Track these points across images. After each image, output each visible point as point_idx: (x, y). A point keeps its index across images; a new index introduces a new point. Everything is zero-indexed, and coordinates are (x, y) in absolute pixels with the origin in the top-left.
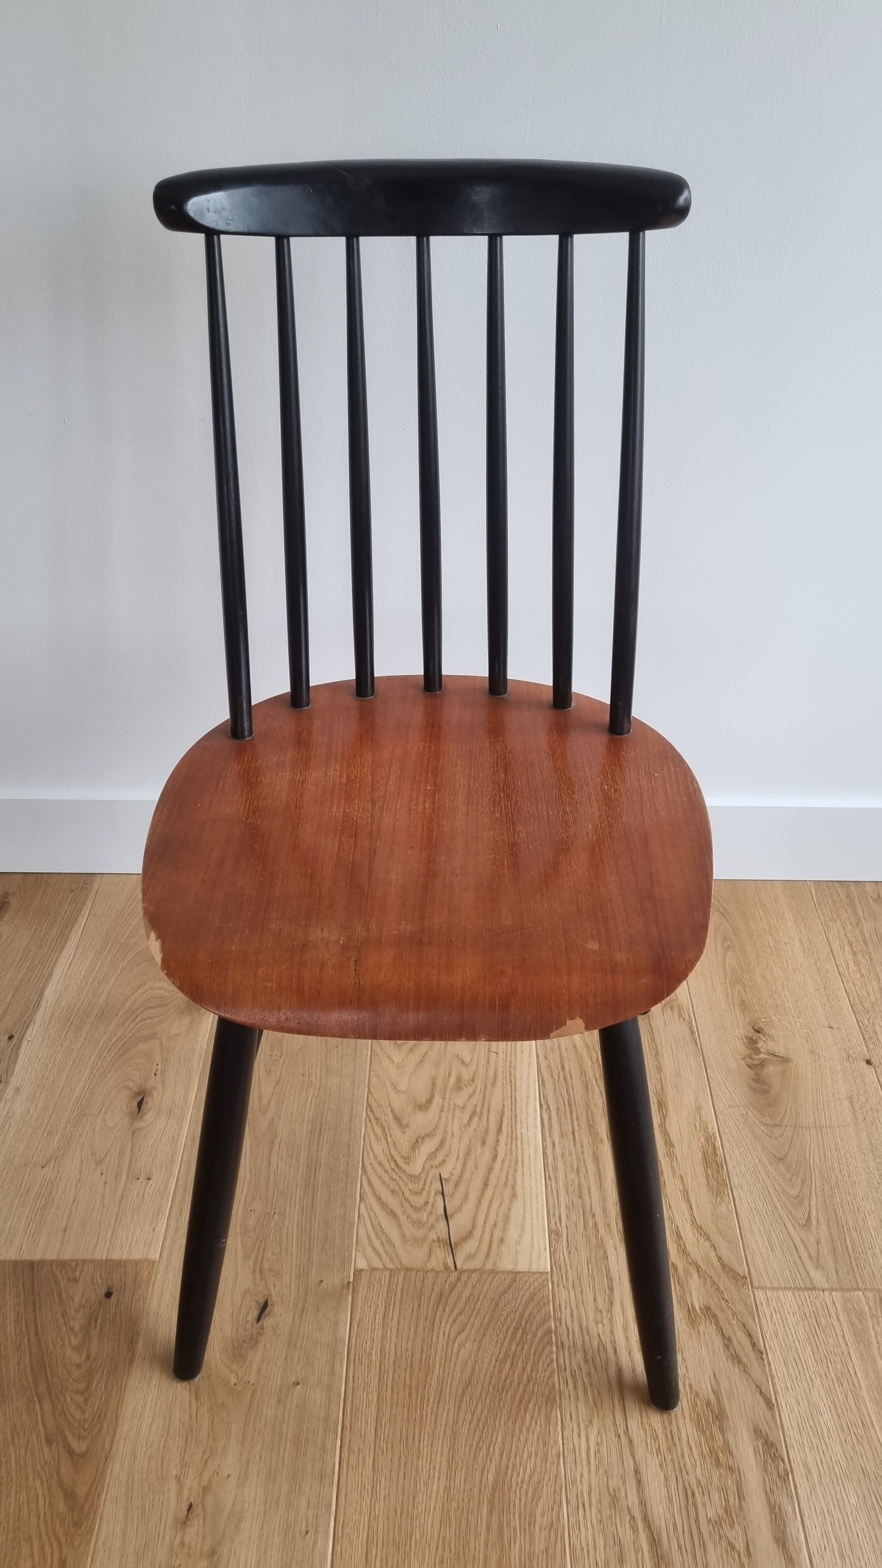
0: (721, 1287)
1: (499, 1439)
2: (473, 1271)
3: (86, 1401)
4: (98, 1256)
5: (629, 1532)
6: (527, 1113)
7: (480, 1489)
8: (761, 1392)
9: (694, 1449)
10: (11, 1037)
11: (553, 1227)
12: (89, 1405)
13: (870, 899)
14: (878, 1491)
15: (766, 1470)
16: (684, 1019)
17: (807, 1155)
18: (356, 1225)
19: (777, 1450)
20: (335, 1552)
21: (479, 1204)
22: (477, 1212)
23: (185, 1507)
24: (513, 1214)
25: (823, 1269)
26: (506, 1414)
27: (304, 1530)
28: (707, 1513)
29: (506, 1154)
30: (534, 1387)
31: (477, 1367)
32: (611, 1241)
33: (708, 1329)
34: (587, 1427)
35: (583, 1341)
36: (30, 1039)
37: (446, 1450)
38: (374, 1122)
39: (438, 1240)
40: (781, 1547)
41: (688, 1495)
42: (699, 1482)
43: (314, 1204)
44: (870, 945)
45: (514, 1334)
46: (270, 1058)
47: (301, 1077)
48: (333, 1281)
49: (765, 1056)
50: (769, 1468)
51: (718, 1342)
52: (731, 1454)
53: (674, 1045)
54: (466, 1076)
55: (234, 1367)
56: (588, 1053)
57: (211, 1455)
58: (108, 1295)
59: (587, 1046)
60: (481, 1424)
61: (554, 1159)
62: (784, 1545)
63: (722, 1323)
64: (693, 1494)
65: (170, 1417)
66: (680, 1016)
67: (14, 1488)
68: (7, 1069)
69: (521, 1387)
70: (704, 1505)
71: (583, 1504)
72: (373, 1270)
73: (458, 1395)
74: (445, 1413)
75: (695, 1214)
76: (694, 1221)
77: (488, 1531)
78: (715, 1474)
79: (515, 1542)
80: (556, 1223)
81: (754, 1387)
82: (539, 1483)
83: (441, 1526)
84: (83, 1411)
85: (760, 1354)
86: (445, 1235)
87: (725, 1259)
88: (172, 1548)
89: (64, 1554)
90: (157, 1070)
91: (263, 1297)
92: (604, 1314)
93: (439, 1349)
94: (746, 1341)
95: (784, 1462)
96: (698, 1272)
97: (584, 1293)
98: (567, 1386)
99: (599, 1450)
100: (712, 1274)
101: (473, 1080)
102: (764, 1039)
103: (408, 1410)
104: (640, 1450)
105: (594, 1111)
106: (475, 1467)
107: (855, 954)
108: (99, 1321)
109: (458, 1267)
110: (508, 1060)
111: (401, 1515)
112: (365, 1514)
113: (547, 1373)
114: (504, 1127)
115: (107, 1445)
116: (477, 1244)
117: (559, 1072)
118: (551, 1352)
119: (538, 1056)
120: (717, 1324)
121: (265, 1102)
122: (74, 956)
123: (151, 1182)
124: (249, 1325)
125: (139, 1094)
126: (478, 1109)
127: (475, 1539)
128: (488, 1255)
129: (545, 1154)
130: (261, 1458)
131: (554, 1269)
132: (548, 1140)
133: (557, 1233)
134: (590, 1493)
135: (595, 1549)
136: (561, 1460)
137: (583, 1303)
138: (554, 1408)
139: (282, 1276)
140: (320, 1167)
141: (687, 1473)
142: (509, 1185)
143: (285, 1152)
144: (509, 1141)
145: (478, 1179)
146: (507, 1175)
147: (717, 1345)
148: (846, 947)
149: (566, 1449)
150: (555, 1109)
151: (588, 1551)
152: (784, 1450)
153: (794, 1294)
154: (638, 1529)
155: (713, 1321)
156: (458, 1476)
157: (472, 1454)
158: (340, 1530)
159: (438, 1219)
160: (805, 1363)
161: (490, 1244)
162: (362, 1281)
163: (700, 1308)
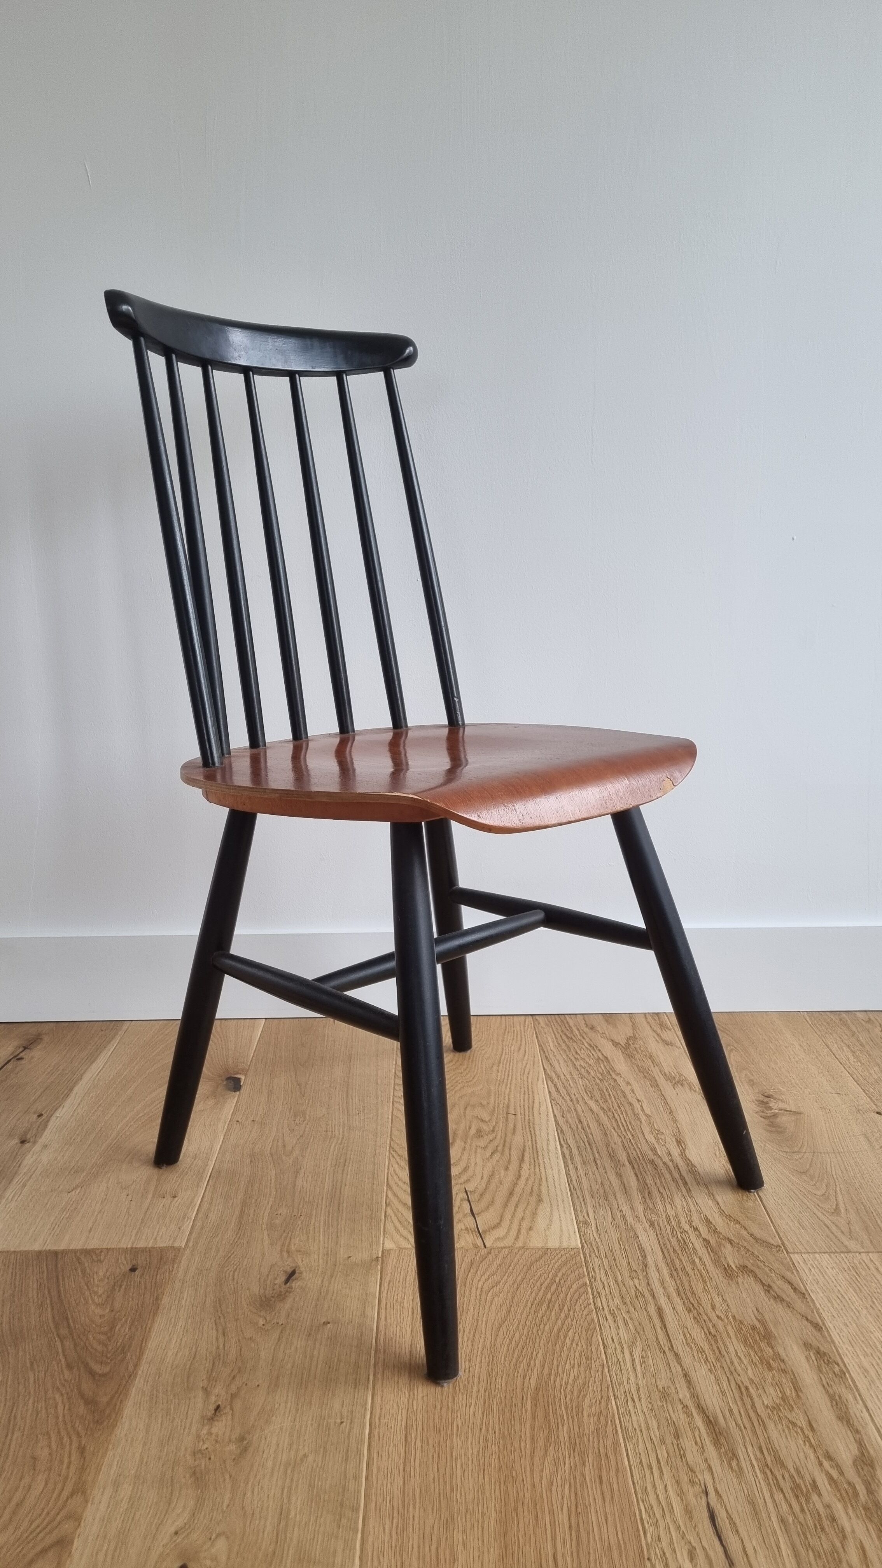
0: (756, 1253)
1: (540, 1355)
2: (502, 1248)
3: (109, 1339)
4: (123, 1245)
5: (683, 1417)
6: (548, 1150)
7: (523, 1390)
8: (807, 1319)
9: (743, 1358)
10: (40, 1115)
11: (581, 1218)
12: (112, 1341)
13: (863, 1022)
15: (820, 1371)
16: (695, 1091)
17: (829, 1170)
18: (383, 1221)
19: (830, 1358)
20: (372, 1435)
21: (506, 1205)
22: (504, 1211)
23: (212, 1408)
24: (540, 1212)
25: (857, 1240)
26: (545, 1340)
27: (338, 1421)
28: (763, 1402)
29: (530, 1175)
30: (572, 1321)
31: (512, 1309)
32: (641, 1227)
33: (747, 1282)
34: (629, 1347)
35: (620, 1290)
36: (58, 1115)
38: (398, 1158)
39: (467, 1229)
40: (845, 1423)
41: (743, 1391)
42: (752, 1381)
43: (341, 1209)
44: (867, 1047)
45: (549, 1287)
46: (293, 1122)
47: (325, 1133)
48: (362, 1256)
49: (777, 1111)
50: (824, 1369)
51: (758, 1288)
52: (783, 1361)
53: (688, 1107)
54: (485, 1128)
55: (263, 1313)
56: (604, 1113)
57: (239, 1371)
58: (133, 1270)
59: (602, 1109)
60: (520, 1346)
61: (578, 1177)
62: (848, 1421)
63: (760, 1275)
64: (747, 1388)
65: (196, 1348)
66: (691, 1089)
67: (32, 1399)
68: (36, 1135)
69: (559, 1322)
70: (760, 1396)
71: (632, 1398)
72: (400, 1249)
73: (494, 1328)
74: (482, 1340)
75: (722, 1208)
76: (722, 1212)
77: (534, 1419)
78: (769, 1376)
79: (563, 1425)
80: (584, 1217)
81: (799, 1316)
82: (584, 1384)
83: (483, 1415)
84: (106, 1346)
85: (803, 1295)
86: (473, 1226)
87: (758, 1236)
88: (198, 1436)
89: (83, 1443)
91: (291, 1268)
92: (640, 1273)
93: (473, 1299)
94: (786, 1287)
95: (838, 1364)
96: (731, 1244)
97: (617, 1259)
98: (607, 1320)
99: (644, 1362)
100: (745, 1244)
101: (493, 1131)
102: (775, 1101)
104: (687, 1361)
105: (613, 1147)
106: (516, 1375)
107: (853, 1052)
108: (123, 1287)
109: (488, 1245)
110: (527, 1118)
111: (441, 1409)
112: (402, 1409)
113: (585, 1312)
114: (526, 1159)
115: (131, 1367)
116: (506, 1231)
117: (577, 1125)
118: (588, 1299)
119: (555, 1116)
120: (755, 1276)
121: (289, 1148)
122: (103, 1067)
123: (176, 1199)
124: (277, 1287)
126: (500, 1148)
127: (521, 1424)
128: (517, 1238)
129: (568, 1175)
130: (291, 1373)
131: (585, 1245)
132: (571, 1167)
133: (586, 1223)
134: (638, 1390)
135: (648, 1429)
136: (606, 1370)
137: (617, 1266)
138: (595, 1335)
139: (309, 1255)
140: (345, 1185)
141: (739, 1375)
142: (535, 1194)
143: (310, 1177)
144: (532, 1166)
145: (504, 1191)
146: (532, 1188)
147: (757, 1290)
148: (844, 1048)
149: (609, 1361)
150: (576, 1147)
151: (641, 1431)
152: (838, 1356)
153: (830, 1256)
154: (692, 1414)
155: (750, 1275)
156: (499, 1381)
157: (512, 1366)
158: (377, 1421)
159: (465, 1216)
160: (850, 1299)
161: (519, 1231)
162: (392, 1256)
163: (736, 1267)
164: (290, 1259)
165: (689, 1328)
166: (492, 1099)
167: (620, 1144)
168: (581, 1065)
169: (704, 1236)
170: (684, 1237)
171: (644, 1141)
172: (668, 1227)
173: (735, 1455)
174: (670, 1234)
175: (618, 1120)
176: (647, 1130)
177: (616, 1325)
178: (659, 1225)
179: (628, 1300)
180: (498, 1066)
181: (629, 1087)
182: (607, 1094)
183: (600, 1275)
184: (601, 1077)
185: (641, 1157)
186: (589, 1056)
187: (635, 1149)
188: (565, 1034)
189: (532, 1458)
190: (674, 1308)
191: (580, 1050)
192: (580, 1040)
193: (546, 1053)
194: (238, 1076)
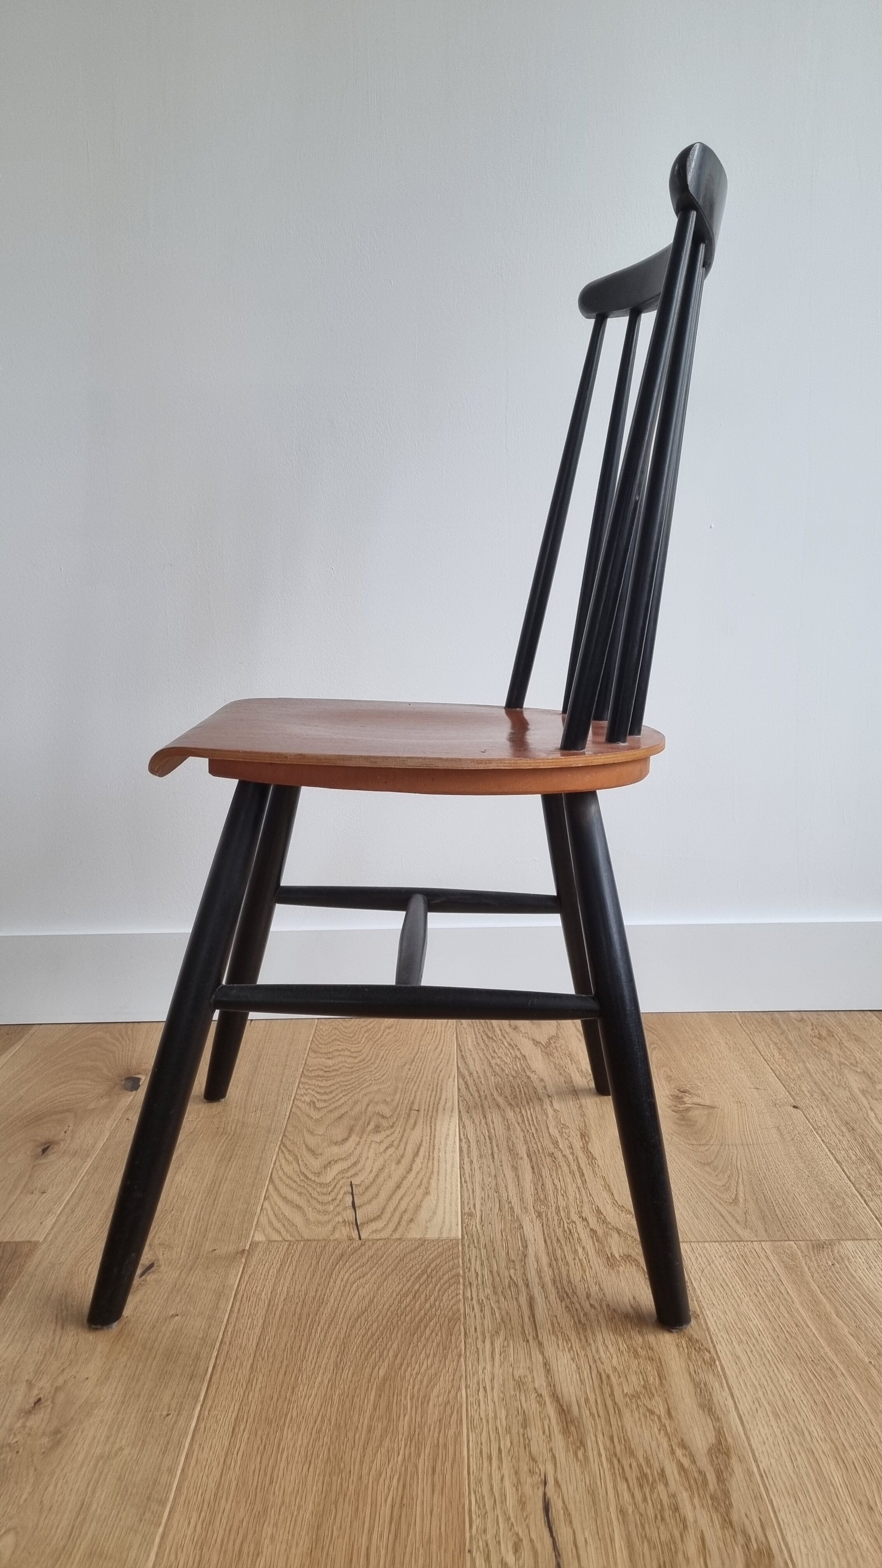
1: (395, 1346)
2: (378, 1240)
5: (535, 1406)
6: (446, 1144)
7: (369, 1381)
9: (610, 1347)
11: (466, 1210)
13: (795, 1021)
14: (816, 1371)
15: (690, 1358)
17: (734, 1161)
18: (257, 1215)
19: (702, 1345)
20: (198, 1428)
21: (390, 1198)
22: (387, 1203)
23: (32, 1401)
24: (425, 1205)
25: (751, 1229)
26: (404, 1330)
27: (165, 1413)
28: (623, 1388)
29: (421, 1169)
30: (436, 1311)
31: (375, 1300)
32: (527, 1218)
34: (492, 1336)
35: (493, 1281)
37: (334, 1354)
38: (287, 1153)
39: (344, 1221)
40: (706, 1410)
41: (603, 1379)
42: (615, 1370)
43: (216, 1202)
44: (795, 1044)
45: (419, 1277)
47: (216, 1130)
48: (227, 1249)
49: (690, 1105)
50: (694, 1357)
51: (639, 1277)
52: (652, 1349)
54: (385, 1123)
56: (511, 1108)
57: (70, 1365)
59: (510, 1104)
60: (375, 1337)
61: (471, 1170)
62: (710, 1409)
64: (608, 1377)
69: (422, 1312)
70: (620, 1385)
71: (485, 1388)
72: (271, 1242)
73: (352, 1319)
74: (337, 1330)
77: (375, 1409)
78: (634, 1364)
79: (405, 1416)
80: (470, 1208)
82: (436, 1374)
83: (321, 1407)
86: (351, 1219)
88: (11, 1429)
90: (68, 1130)
91: (150, 1261)
92: (518, 1263)
93: (335, 1290)
95: (709, 1352)
96: (619, 1233)
97: (496, 1250)
98: (473, 1310)
99: (504, 1351)
100: (634, 1234)
101: (392, 1127)
102: (690, 1096)
103: (296, 1330)
104: (550, 1350)
105: (514, 1141)
106: (365, 1366)
107: (779, 1048)
109: (363, 1237)
110: (430, 1113)
111: (278, 1400)
112: (236, 1400)
113: (452, 1302)
114: (421, 1153)
116: (385, 1223)
118: (457, 1289)
119: (460, 1111)
120: (638, 1265)
123: (45, 1195)
125: (45, 1144)
126: (396, 1143)
127: (359, 1415)
128: (395, 1230)
129: (462, 1168)
130: (126, 1366)
131: (466, 1236)
132: (466, 1160)
133: (470, 1215)
134: (492, 1380)
135: (495, 1418)
136: (462, 1360)
137: (494, 1257)
138: (457, 1324)
139: (172, 1248)
140: (226, 1180)
141: (602, 1363)
142: (423, 1187)
143: (191, 1172)
144: (426, 1160)
145: (391, 1184)
146: (421, 1181)
147: (637, 1279)
148: (771, 1046)
149: (468, 1351)
150: (475, 1141)
151: (488, 1421)
152: (711, 1344)
153: (720, 1245)
154: (545, 1403)
155: (633, 1264)
156: (346, 1371)
157: (363, 1357)
158: (206, 1413)
159: (345, 1209)
160: (733, 1287)
161: (399, 1223)
162: (259, 1249)
163: (620, 1256)
164: (151, 1252)
165: (558, 1317)
166: (398, 1095)
167: (522, 1139)
168: (496, 1064)
169: (592, 1226)
170: (571, 1227)
171: (547, 1135)
172: (556, 1218)
173: (582, 1444)
174: (556, 1224)
175: (525, 1115)
176: (552, 1124)
177: (482, 1315)
178: (546, 1215)
179: (500, 1290)
180: (411, 1065)
181: (542, 1084)
182: (518, 1090)
183: (476, 1265)
184: (515, 1075)
185: (541, 1151)
186: (506, 1055)
187: (536, 1143)
188: (487, 1035)
189: (365, 1449)
190: (546, 1298)
191: (499, 1049)
192: (501, 1040)
193: (463, 1052)
194: (139, 1076)
